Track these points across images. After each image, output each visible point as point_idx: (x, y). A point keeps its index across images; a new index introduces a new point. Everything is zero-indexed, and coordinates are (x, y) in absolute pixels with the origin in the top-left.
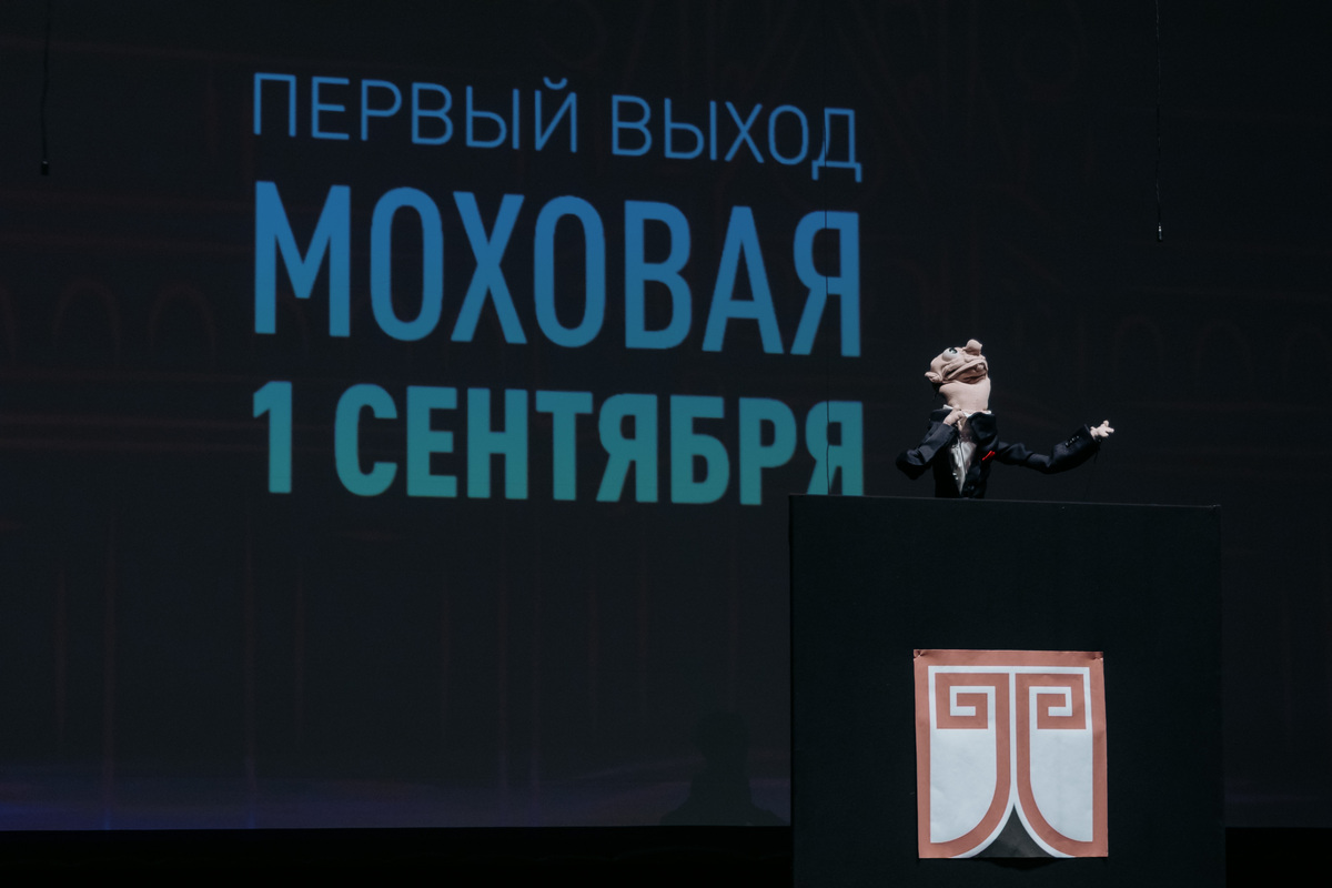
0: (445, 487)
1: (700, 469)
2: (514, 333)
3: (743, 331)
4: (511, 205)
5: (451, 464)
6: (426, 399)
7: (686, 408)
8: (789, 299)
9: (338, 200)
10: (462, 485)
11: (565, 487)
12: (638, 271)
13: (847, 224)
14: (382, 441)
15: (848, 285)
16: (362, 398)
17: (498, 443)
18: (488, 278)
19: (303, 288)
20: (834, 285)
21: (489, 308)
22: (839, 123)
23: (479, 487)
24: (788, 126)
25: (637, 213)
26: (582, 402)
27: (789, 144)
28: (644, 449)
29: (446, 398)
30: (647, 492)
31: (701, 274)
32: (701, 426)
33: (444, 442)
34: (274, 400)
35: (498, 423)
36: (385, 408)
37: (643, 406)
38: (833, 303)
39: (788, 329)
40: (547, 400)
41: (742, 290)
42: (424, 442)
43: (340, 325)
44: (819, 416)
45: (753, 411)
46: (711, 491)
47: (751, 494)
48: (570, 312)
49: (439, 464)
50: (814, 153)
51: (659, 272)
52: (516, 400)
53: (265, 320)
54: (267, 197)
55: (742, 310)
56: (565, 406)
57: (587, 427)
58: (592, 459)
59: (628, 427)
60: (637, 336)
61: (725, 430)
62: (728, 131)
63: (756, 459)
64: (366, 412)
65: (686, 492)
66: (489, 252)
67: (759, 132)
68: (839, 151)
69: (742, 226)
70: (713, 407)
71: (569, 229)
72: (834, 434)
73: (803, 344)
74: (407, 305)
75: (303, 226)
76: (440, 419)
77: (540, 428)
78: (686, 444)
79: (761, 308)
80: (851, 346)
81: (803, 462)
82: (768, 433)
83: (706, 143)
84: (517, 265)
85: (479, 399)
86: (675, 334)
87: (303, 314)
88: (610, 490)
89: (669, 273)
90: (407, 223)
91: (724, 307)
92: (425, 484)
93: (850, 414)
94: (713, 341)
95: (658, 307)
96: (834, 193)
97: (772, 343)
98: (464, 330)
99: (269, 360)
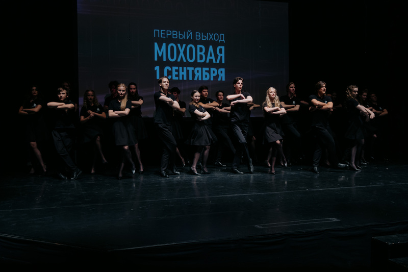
0: (177, 78)
1: (206, 76)
2: (185, 61)
3: (211, 60)
4: (184, 45)
5: (177, 76)
6: (175, 68)
7: (204, 69)
8: (216, 56)
9: (164, 45)
10: (179, 78)
11: (191, 78)
12: (199, 53)
13: (223, 48)
14: (170, 73)
15: (223, 55)
16: (167, 68)
17: (183, 73)
18: (182, 54)
19: (160, 56)
20: (221, 55)
21: (182, 58)
22: (222, 36)
23: (181, 78)
24: (216, 36)
25: (199, 46)
26: (193, 68)
27: (216, 38)
28: (200, 74)
29: (177, 68)
30: (200, 79)
31: (206, 54)
32: (206, 71)
33: (177, 73)
34: (157, 68)
35: (183, 71)
36: (170, 69)
37: (199, 69)
38: (221, 57)
39: (216, 60)
40: (188, 68)
41: (211, 55)
42: (174, 73)
43: (165, 59)
44: (220, 70)
45: (212, 69)
46: (207, 79)
47: (212, 79)
48: (191, 58)
49: (176, 76)
50: (219, 39)
51: (201, 53)
52: (185, 68)
53: (156, 59)
54: (156, 44)
55: (211, 58)
56: (191, 69)
57: (193, 71)
58: (194, 75)
59: (198, 71)
60: (199, 61)
61: (209, 72)
62: (209, 37)
63: (213, 75)
64: (168, 70)
65: (204, 79)
66: (182, 51)
67: (213, 37)
68: (222, 39)
69: (211, 48)
70: (208, 69)
71: (191, 48)
72: (221, 72)
73: (218, 62)
74: (172, 57)
75: (160, 48)
76: (176, 71)
77: (188, 71)
78: (204, 73)
79: (213, 58)
80: (223, 62)
81: (218, 75)
82: (214, 72)
83: (207, 38)
84: (185, 53)
85: (181, 68)
86: (203, 61)
87: (160, 58)
88: (196, 79)
89: (202, 53)
90: (172, 47)
91: (209, 57)
92: (175, 78)
93: (223, 70)
94: (208, 61)
95: (201, 57)
96: (221, 44)
97: (214, 62)
98: (179, 60)
99: (156, 64)
